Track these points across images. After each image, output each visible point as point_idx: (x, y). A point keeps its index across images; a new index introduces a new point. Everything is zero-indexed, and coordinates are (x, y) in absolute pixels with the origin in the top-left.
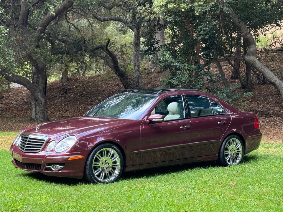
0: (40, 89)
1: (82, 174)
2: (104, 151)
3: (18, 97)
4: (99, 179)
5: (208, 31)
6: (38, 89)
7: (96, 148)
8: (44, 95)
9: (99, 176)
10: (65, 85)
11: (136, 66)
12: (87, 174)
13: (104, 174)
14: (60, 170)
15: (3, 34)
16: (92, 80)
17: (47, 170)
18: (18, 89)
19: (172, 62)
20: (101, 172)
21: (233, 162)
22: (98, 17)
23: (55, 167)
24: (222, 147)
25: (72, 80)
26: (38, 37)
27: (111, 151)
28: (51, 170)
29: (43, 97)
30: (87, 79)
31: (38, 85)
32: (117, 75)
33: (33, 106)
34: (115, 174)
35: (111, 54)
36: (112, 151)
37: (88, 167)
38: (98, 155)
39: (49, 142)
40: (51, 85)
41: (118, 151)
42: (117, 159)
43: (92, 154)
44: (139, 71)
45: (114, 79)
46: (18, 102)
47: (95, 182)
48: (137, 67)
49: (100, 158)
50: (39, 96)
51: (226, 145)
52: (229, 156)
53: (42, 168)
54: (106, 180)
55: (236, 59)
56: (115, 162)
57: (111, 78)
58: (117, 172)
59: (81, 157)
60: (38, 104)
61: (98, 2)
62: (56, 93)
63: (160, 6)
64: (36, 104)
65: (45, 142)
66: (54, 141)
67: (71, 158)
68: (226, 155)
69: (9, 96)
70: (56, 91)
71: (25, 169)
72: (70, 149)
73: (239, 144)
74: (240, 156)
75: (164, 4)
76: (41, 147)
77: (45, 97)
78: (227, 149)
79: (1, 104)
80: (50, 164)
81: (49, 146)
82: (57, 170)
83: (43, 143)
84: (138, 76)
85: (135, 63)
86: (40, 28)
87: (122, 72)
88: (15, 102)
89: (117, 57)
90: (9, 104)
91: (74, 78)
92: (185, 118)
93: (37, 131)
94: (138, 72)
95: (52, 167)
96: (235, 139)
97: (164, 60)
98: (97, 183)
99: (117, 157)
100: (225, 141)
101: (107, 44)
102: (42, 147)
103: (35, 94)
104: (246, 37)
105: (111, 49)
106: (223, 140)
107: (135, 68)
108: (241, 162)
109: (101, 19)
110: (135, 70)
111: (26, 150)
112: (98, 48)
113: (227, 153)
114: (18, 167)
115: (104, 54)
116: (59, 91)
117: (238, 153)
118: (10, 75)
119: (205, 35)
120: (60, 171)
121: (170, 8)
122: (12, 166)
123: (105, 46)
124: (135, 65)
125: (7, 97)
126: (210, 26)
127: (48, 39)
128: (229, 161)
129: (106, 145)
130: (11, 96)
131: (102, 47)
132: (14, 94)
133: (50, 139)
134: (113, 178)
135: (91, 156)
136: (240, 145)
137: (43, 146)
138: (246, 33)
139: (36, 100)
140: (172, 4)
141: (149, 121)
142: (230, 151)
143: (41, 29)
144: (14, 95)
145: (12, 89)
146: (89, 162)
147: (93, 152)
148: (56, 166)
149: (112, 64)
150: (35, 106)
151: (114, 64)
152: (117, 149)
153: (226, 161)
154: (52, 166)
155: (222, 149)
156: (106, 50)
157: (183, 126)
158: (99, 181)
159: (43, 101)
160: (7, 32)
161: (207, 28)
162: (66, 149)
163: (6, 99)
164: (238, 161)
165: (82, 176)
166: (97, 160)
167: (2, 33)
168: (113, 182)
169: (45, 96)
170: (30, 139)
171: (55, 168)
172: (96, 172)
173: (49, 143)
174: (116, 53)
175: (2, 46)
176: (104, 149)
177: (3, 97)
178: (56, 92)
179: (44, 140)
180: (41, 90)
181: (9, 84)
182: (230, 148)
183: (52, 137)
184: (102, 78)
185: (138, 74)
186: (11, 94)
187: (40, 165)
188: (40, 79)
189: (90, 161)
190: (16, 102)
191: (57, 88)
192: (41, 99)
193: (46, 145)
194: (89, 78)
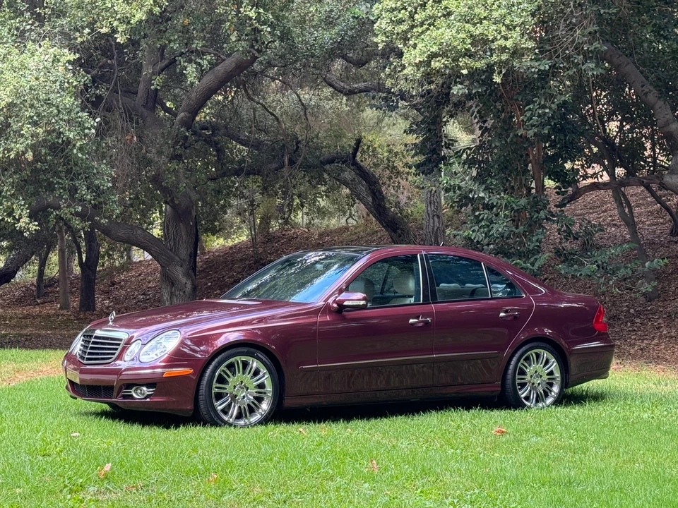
0: (182, 257)
1: (190, 407)
2: (238, 362)
3: (149, 282)
4: (226, 418)
5: (549, 118)
6: (176, 258)
7: (221, 356)
8: (191, 272)
9: (225, 411)
10: (260, 252)
11: (430, 203)
12: (202, 406)
13: (236, 408)
14: (148, 396)
15: (86, 131)
16: (327, 239)
17: (124, 397)
18: (151, 262)
19: (471, 191)
20: (230, 405)
21: (537, 401)
22: (337, 85)
23: (139, 391)
24: (511, 367)
25: (279, 241)
26: (177, 136)
27: (253, 363)
28: (131, 396)
29: (187, 275)
30: (316, 237)
31: (178, 249)
32: (383, 226)
33: (165, 298)
34: (260, 411)
35: (363, 174)
36: (255, 364)
37: (204, 394)
38: (223, 371)
39: (129, 343)
40: (227, 254)
41: (268, 363)
42: (266, 379)
43: (211, 367)
44: (438, 217)
45: (380, 238)
46: (149, 295)
47: (218, 424)
48: (432, 207)
49: (229, 376)
50: (179, 273)
51: (520, 364)
52: (528, 387)
53: (115, 394)
54: (242, 422)
55: (643, 182)
56: (262, 386)
57: (373, 233)
58: (265, 406)
59: (188, 371)
60: (177, 293)
61: (326, 49)
62: (239, 273)
63: (415, 63)
64: (171, 293)
65: (122, 343)
66: (139, 341)
67: (169, 374)
68: (519, 384)
69: (127, 281)
70: (239, 267)
71: (85, 396)
72: (167, 355)
73: (554, 362)
74: (556, 389)
75: (421, 60)
76: (114, 354)
77: (194, 277)
78: (523, 373)
79: (109, 298)
80: (129, 386)
81: (129, 350)
82: (142, 397)
83: (119, 345)
84: (436, 228)
85: (429, 196)
86: (182, 114)
87: (394, 219)
88: (142, 295)
89: (381, 182)
90: (126, 299)
91: (283, 235)
92: (421, 302)
93: (111, 323)
94: (436, 219)
95: (132, 391)
96: (542, 351)
97: (451, 186)
98: (220, 426)
99: (266, 376)
100: (517, 355)
101: (356, 150)
102: (117, 352)
103: (169, 270)
104: (666, 129)
105: (366, 161)
106: (511, 351)
107: (429, 209)
108: (558, 402)
109: (344, 88)
110: (429, 214)
111: (88, 359)
112: (331, 161)
113: (523, 381)
114: (76, 396)
115: (348, 175)
116: (245, 267)
117: (551, 381)
118: (103, 221)
119: (542, 125)
120: (148, 400)
121: (436, 68)
122: (65, 395)
123: (351, 155)
124: (428, 201)
125: (122, 283)
126: (553, 106)
127: (208, 139)
128: (527, 398)
129: (242, 350)
130: (133, 279)
131: (343, 158)
132: (140, 275)
133: (132, 337)
134: (256, 418)
135: (209, 371)
136: (555, 364)
137: (119, 350)
138: (666, 119)
139: (172, 283)
140: (441, 58)
141: (338, 305)
142: (531, 376)
143: (186, 117)
144: (141, 278)
145: (135, 263)
146: (204, 382)
147: (213, 363)
148: (141, 390)
149: (370, 199)
150: (170, 298)
151: (373, 198)
152: (264, 359)
153: (520, 398)
154: (134, 388)
155: (510, 372)
156: (353, 165)
157: (418, 318)
158: (226, 423)
159: (189, 286)
160: (95, 124)
161: (547, 111)
162: (160, 356)
163: (121, 287)
164: (549, 401)
165: (191, 410)
166: (222, 380)
167: (85, 129)
168: (255, 425)
169: (193, 274)
170: (96, 337)
171: (141, 393)
172: (219, 402)
173: (131, 344)
174: (378, 172)
175: (84, 157)
176: (238, 358)
177: (113, 284)
178: (240, 270)
179: (121, 340)
180: (184, 260)
181: (128, 250)
182: (530, 370)
183: (136, 333)
184: (351, 234)
185: (437, 224)
186: (133, 276)
187: (112, 388)
188: (183, 234)
189: (208, 380)
190: (144, 294)
191: (241, 260)
192: (184, 280)
193: (124, 349)
194: (321, 235)
